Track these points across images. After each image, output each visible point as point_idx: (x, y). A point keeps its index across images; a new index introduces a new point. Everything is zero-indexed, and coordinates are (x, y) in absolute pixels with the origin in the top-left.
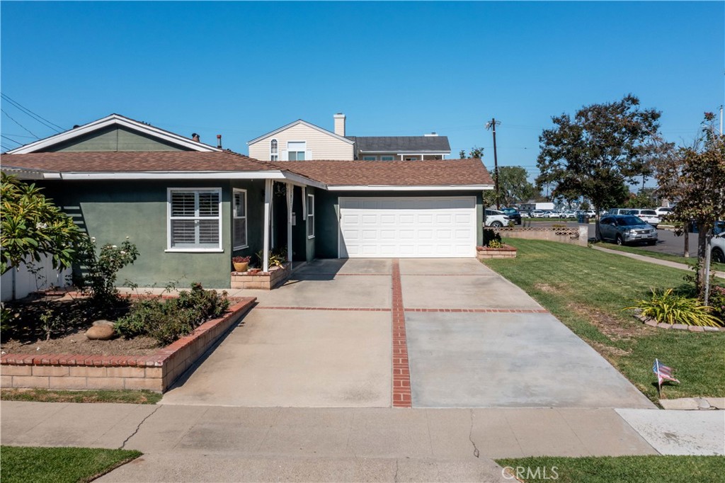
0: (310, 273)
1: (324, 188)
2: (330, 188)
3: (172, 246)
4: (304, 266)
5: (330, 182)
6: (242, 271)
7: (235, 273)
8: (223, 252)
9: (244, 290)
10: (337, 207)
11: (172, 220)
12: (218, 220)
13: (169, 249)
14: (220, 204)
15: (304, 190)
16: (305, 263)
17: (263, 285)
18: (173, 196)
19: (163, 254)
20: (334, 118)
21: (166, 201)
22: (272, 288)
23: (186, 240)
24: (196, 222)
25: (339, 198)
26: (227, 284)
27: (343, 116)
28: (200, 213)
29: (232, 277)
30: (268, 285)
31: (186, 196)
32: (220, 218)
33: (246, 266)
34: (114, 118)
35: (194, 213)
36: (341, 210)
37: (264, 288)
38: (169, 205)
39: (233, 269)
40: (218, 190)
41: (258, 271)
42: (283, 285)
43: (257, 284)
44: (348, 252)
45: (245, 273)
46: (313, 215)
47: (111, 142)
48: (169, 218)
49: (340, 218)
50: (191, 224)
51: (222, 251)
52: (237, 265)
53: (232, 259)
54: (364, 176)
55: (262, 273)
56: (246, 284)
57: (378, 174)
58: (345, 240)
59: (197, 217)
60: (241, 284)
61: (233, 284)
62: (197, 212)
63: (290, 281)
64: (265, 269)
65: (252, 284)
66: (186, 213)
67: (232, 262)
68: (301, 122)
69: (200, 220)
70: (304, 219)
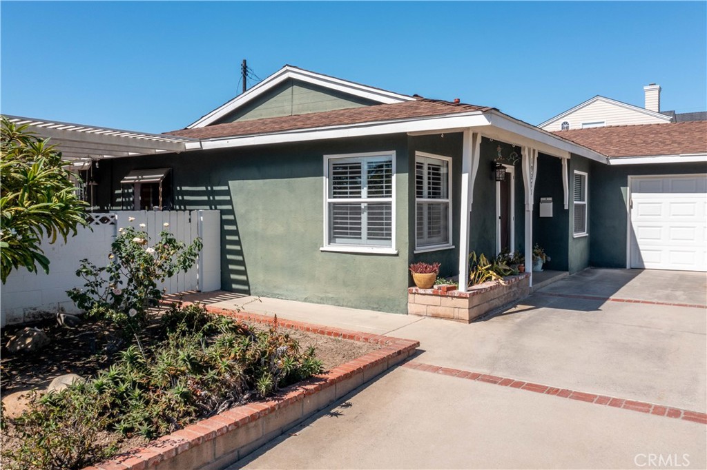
0: (565, 292)
1: (604, 162)
2: (613, 162)
3: (329, 243)
4: (562, 279)
5: (613, 153)
6: (425, 287)
7: (414, 289)
8: (397, 255)
9: (427, 318)
10: (626, 191)
11: (329, 203)
12: (390, 203)
13: (326, 247)
14: (394, 178)
15: (565, 164)
16: (566, 274)
17: (456, 313)
18: (335, 168)
19: (319, 255)
20: (644, 91)
21: (322, 175)
22: (473, 320)
23: (351, 234)
24: (363, 206)
25: (629, 177)
26: (403, 306)
27: (658, 86)
28: (369, 193)
29: (411, 296)
30: (465, 313)
31: (351, 168)
32: (393, 200)
33: (430, 279)
34: (287, 71)
35: (360, 193)
36: (634, 195)
37: (459, 319)
38: (325, 181)
39: (412, 283)
40: (391, 155)
41: (449, 289)
42: (501, 314)
43: (449, 312)
44: (644, 259)
45: (429, 291)
46: (586, 202)
47: (285, 104)
48: (327, 200)
49: (631, 207)
50: (356, 209)
51: (395, 252)
52: (417, 276)
53: (409, 267)
54: (674, 142)
55: (456, 293)
56: (431, 310)
57: (700, 139)
58: (638, 240)
59: (364, 198)
60: (422, 309)
61: (411, 308)
62: (364, 191)
63: (520, 307)
64: (462, 286)
65: (440, 310)
66: (351, 193)
67: (410, 272)
68: (599, 98)
69: (369, 204)
70: (566, 207)
